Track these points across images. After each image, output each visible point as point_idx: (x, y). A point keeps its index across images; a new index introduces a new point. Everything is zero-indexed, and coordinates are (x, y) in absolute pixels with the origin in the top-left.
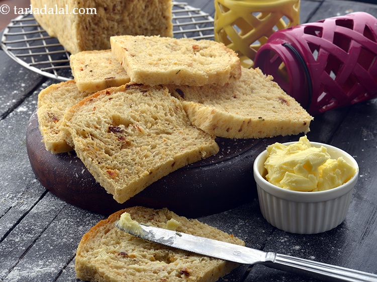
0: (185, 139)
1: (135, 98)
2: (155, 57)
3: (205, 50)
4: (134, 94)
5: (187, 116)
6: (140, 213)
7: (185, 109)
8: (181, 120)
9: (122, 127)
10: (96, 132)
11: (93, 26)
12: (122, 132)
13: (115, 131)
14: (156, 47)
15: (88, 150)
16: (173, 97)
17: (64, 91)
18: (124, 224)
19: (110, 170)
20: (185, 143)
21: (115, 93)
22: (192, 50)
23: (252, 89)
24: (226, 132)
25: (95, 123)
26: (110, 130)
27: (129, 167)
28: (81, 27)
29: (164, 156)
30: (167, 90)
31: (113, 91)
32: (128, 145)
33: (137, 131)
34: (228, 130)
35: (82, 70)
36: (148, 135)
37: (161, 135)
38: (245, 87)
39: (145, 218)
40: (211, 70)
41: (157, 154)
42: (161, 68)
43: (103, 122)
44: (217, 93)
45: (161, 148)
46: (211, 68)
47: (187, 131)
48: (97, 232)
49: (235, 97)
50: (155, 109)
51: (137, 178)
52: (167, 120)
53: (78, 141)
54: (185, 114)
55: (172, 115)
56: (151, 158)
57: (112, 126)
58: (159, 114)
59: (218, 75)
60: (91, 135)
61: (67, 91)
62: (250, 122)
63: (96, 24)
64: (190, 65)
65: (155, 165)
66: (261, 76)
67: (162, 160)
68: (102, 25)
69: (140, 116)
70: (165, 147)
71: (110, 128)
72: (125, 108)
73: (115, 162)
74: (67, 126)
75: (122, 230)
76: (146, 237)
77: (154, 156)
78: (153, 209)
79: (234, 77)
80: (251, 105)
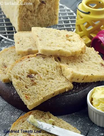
0: (59, 82)
1: (40, 61)
2: (50, 41)
3: (71, 37)
4: (40, 59)
5: (61, 70)
6: (38, 113)
7: (61, 67)
8: (58, 72)
9: (33, 75)
10: (22, 77)
11: (25, 18)
12: (33, 77)
13: (30, 77)
14: (50, 34)
15: (18, 85)
16: (56, 62)
17: (10, 52)
18: (31, 120)
19: (26, 96)
20: (59, 84)
21: (32, 58)
22: (66, 37)
23: (90, 58)
24: (77, 80)
25: (22, 73)
26: (28, 76)
27: (35, 95)
28: (20, 18)
29: (50, 91)
30: (54, 58)
31: (30, 56)
32: (35, 84)
33: (39, 77)
34: (78, 80)
35: (18, 43)
36: (44, 80)
37: (49, 80)
38: (87, 57)
39: (39, 116)
40: (73, 50)
41: (47, 90)
42: (52, 48)
43: (25, 72)
44: (74, 59)
45: (49, 86)
46: (73, 49)
47: (60, 78)
48: (19, 122)
49: (82, 62)
50: (48, 67)
51: (38, 101)
52: (52, 73)
53: (14, 81)
54: (60, 69)
55: (54, 70)
56: (44, 91)
57: (29, 74)
58: (49, 70)
59: (76, 52)
60: (20, 78)
61: (12, 52)
62: (87, 76)
63: (26, 17)
64: (64, 47)
65: (46, 95)
66: (94, 52)
67: (49, 93)
68: (29, 18)
69: (41, 70)
70: (51, 86)
71: (28, 75)
72: (35, 66)
73: (29, 92)
74: (10, 73)
75: (30, 123)
76: (39, 127)
77: (46, 90)
78: (43, 112)
79: (83, 53)
80: (88, 67)
